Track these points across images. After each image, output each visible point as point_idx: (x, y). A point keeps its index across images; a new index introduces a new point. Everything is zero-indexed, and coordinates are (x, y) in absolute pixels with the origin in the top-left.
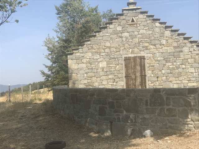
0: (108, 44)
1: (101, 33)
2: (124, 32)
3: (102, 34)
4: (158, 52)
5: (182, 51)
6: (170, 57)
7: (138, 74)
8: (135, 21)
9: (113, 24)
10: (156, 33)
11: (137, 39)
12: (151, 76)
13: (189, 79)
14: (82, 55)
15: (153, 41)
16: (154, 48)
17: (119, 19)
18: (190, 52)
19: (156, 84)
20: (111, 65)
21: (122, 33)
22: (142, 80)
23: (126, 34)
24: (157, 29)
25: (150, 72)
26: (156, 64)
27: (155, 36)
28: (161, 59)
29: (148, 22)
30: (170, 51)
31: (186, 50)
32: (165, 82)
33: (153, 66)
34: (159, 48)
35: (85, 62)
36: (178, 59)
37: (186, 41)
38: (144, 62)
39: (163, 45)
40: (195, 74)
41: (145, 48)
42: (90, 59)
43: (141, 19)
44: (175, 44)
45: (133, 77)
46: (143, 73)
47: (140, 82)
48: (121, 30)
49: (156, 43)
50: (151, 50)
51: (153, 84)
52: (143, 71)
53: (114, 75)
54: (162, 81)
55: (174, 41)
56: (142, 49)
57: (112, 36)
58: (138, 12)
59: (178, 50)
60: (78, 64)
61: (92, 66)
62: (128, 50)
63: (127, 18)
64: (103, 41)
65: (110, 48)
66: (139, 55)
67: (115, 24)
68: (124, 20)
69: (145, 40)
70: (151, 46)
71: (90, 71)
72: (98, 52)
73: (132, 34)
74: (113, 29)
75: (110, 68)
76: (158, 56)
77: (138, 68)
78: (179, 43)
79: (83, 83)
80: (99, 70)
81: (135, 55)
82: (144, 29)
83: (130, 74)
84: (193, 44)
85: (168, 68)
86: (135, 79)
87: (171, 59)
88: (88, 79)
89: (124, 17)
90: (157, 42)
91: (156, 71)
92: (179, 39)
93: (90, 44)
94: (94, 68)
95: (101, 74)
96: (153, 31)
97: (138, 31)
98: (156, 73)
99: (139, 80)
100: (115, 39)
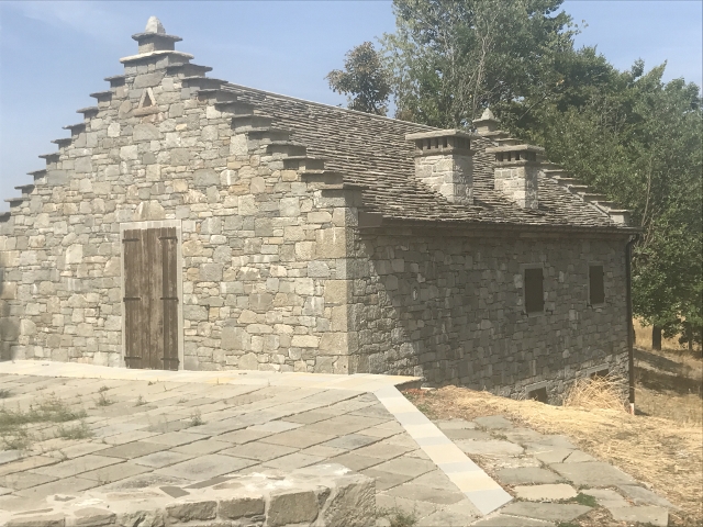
0: (87, 185)
1: (72, 146)
2: (124, 140)
3: (73, 151)
4: (211, 214)
5: (277, 213)
6: (245, 233)
7: (157, 294)
8: (154, 102)
9: (99, 115)
10: (208, 144)
11: (158, 166)
12: (190, 302)
13: (294, 321)
14: (28, 221)
15: (197, 174)
16: (200, 202)
17: (113, 96)
18: (301, 215)
19: (203, 330)
20: (93, 259)
21: (119, 146)
22: (165, 314)
23: (129, 151)
24: (209, 129)
25: (188, 287)
26: (204, 259)
27: (203, 155)
28: (220, 241)
29: (187, 103)
30: (245, 213)
31: (289, 206)
32: (228, 325)
33: (197, 265)
34: (214, 201)
35: (34, 244)
36: (266, 240)
37: (291, 174)
38: (174, 249)
39: (226, 187)
40: (313, 303)
41: (176, 201)
42: (45, 234)
43: (169, 95)
44: (259, 186)
45: (144, 301)
46: (171, 289)
47: (161, 322)
48: (118, 135)
49: (205, 183)
50: (192, 207)
51: (194, 332)
52: (170, 281)
53: (100, 291)
54: (218, 322)
55: (256, 172)
56: (169, 203)
57: (97, 157)
58: (161, 70)
59: (267, 207)
60: (21, 250)
61: (50, 258)
62: (134, 206)
63: (135, 93)
64: (75, 176)
65: (90, 197)
66: (162, 224)
67: (104, 113)
68: (125, 98)
69: (179, 168)
70: (195, 194)
71: (44, 274)
72: (65, 212)
73: (145, 149)
74: (100, 133)
75: (91, 267)
76: (210, 230)
77: (158, 270)
78: (270, 180)
79: (30, 313)
80: (66, 273)
81: (153, 225)
82: (175, 131)
83: (136, 292)
84: (312, 186)
85: (238, 276)
86: (149, 310)
87: (247, 241)
88: (40, 300)
89: (125, 89)
90: (209, 178)
91: (205, 284)
92: (273, 165)
93: (45, 186)
94: (54, 264)
95: (70, 289)
96: (200, 137)
97: (160, 136)
98: (206, 290)
99: (158, 314)
100: (102, 167)
